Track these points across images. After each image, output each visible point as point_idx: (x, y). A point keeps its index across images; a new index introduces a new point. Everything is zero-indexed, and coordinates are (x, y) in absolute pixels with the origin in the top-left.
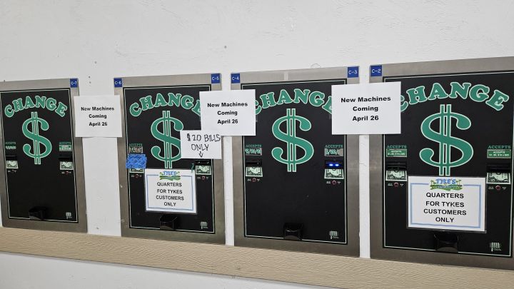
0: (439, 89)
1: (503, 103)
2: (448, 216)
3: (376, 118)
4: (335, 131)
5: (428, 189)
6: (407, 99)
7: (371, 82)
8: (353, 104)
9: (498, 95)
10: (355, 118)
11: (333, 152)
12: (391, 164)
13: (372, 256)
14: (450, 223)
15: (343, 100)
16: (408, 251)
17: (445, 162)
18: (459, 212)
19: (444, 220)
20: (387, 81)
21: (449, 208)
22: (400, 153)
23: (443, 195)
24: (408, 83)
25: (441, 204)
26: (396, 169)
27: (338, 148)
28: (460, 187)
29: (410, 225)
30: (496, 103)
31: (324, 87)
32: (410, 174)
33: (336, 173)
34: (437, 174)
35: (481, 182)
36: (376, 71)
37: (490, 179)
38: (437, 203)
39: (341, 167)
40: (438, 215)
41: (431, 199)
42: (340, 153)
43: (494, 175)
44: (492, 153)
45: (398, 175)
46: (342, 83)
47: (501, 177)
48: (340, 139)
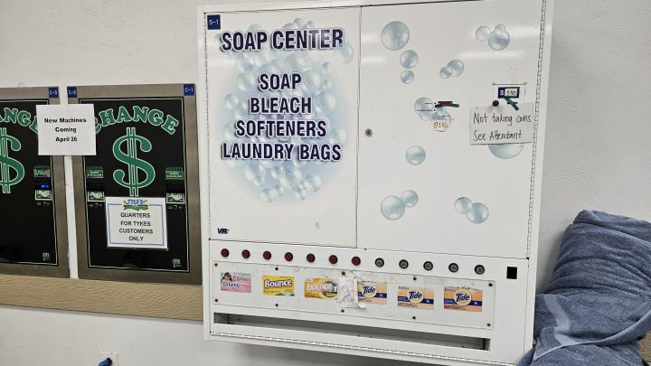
0: (125, 113)
1: (175, 127)
2: (139, 235)
3: (75, 139)
4: (41, 152)
5: (121, 209)
6: (100, 121)
7: (69, 103)
8: (56, 125)
9: (171, 120)
10: (57, 139)
11: (41, 172)
12: (92, 185)
13: (80, 276)
14: (140, 242)
15: (46, 120)
16: (108, 270)
17: (134, 184)
18: (147, 231)
19: (136, 239)
20: (83, 103)
21: (139, 227)
22: (97, 174)
23: (134, 215)
24: (100, 106)
25: (132, 223)
26: (96, 190)
27: (45, 169)
28: (146, 207)
29: (109, 245)
30: (169, 127)
31: (30, 107)
32: (107, 195)
33: (45, 194)
34: (127, 195)
35: (162, 201)
36: (72, 92)
37: (169, 199)
38: (130, 223)
39: (50, 189)
40: (130, 234)
41: (125, 219)
42: (47, 173)
43: (172, 195)
44: (169, 174)
45: (98, 195)
46: (45, 103)
47: (177, 197)
48: (47, 160)
